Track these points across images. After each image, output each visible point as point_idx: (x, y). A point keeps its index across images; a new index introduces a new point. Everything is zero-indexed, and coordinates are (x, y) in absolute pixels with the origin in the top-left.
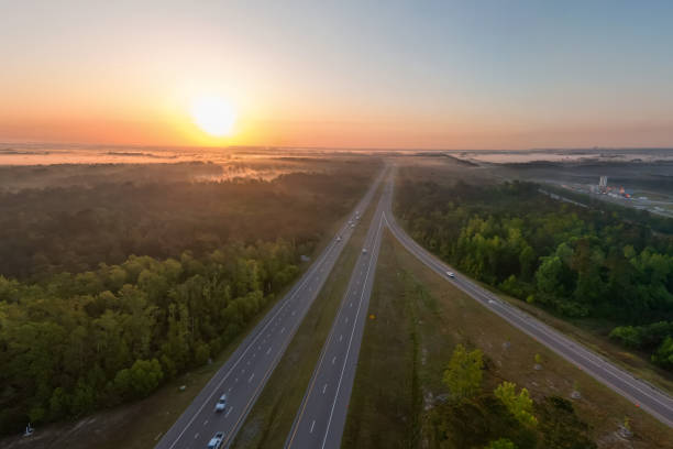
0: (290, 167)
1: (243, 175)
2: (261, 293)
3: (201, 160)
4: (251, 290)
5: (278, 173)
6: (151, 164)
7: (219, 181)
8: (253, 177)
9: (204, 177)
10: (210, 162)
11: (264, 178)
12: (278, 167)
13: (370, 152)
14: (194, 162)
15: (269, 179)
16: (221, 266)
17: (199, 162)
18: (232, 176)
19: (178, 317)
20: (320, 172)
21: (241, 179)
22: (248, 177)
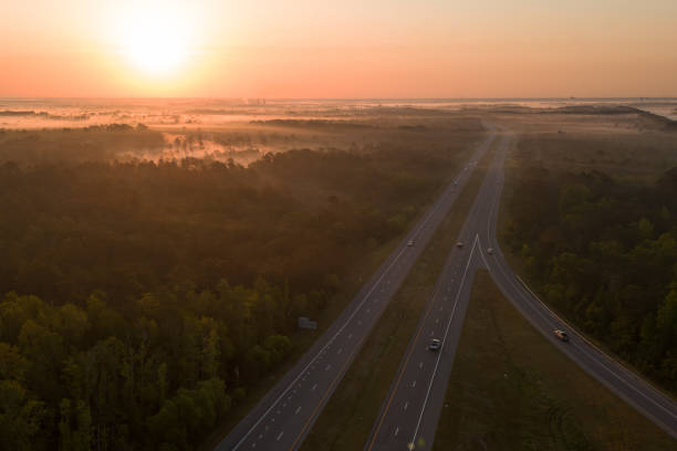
0: (287, 139)
1: (199, 154)
2: (221, 383)
3: (127, 122)
4: (203, 376)
5: (264, 150)
6: (44, 130)
7: (156, 162)
8: (217, 159)
9: (132, 154)
10: (140, 125)
11: (237, 161)
12: (264, 140)
13: (455, 106)
14: (116, 126)
15: (245, 163)
16: (153, 323)
17: (124, 127)
18: (179, 155)
19: (74, 425)
20: (346, 149)
21: (195, 161)
22: (208, 157)
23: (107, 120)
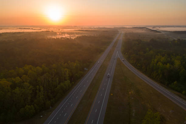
0: (81, 34)
1: (64, 37)
2: (69, 81)
4: (66, 80)
5: (77, 36)
6: (32, 32)
7: (55, 38)
8: (67, 37)
9: (50, 37)
10: (52, 31)
11: (72, 38)
12: (77, 34)
13: (113, 27)
14: (47, 31)
15: (73, 38)
16: (55, 70)
17: (49, 31)
18: (60, 37)
19: (40, 91)
20: (92, 35)
21: (63, 38)
22: (66, 37)
23: (45, 30)
